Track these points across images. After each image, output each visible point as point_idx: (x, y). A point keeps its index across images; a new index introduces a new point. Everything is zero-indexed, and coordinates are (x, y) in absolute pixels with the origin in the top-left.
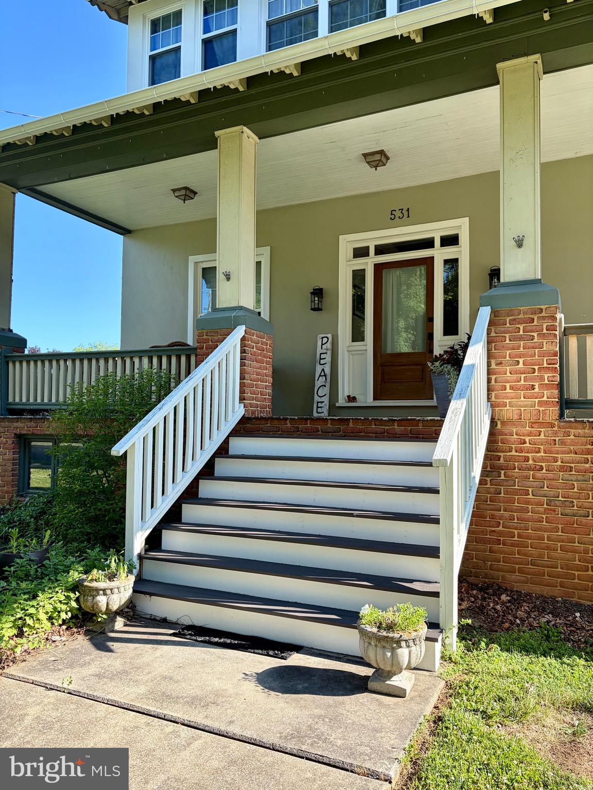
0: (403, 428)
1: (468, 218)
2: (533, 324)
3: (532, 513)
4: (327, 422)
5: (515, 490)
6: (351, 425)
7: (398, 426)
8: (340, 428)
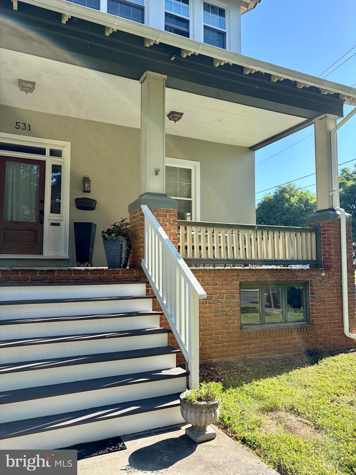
0: (94, 275)
1: (70, 142)
2: (166, 218)
3: (164, 320)
4: (37, 272)
5: (157, 308)
6: (56, 274)
7: (91, 274)
8: (47, 277)
